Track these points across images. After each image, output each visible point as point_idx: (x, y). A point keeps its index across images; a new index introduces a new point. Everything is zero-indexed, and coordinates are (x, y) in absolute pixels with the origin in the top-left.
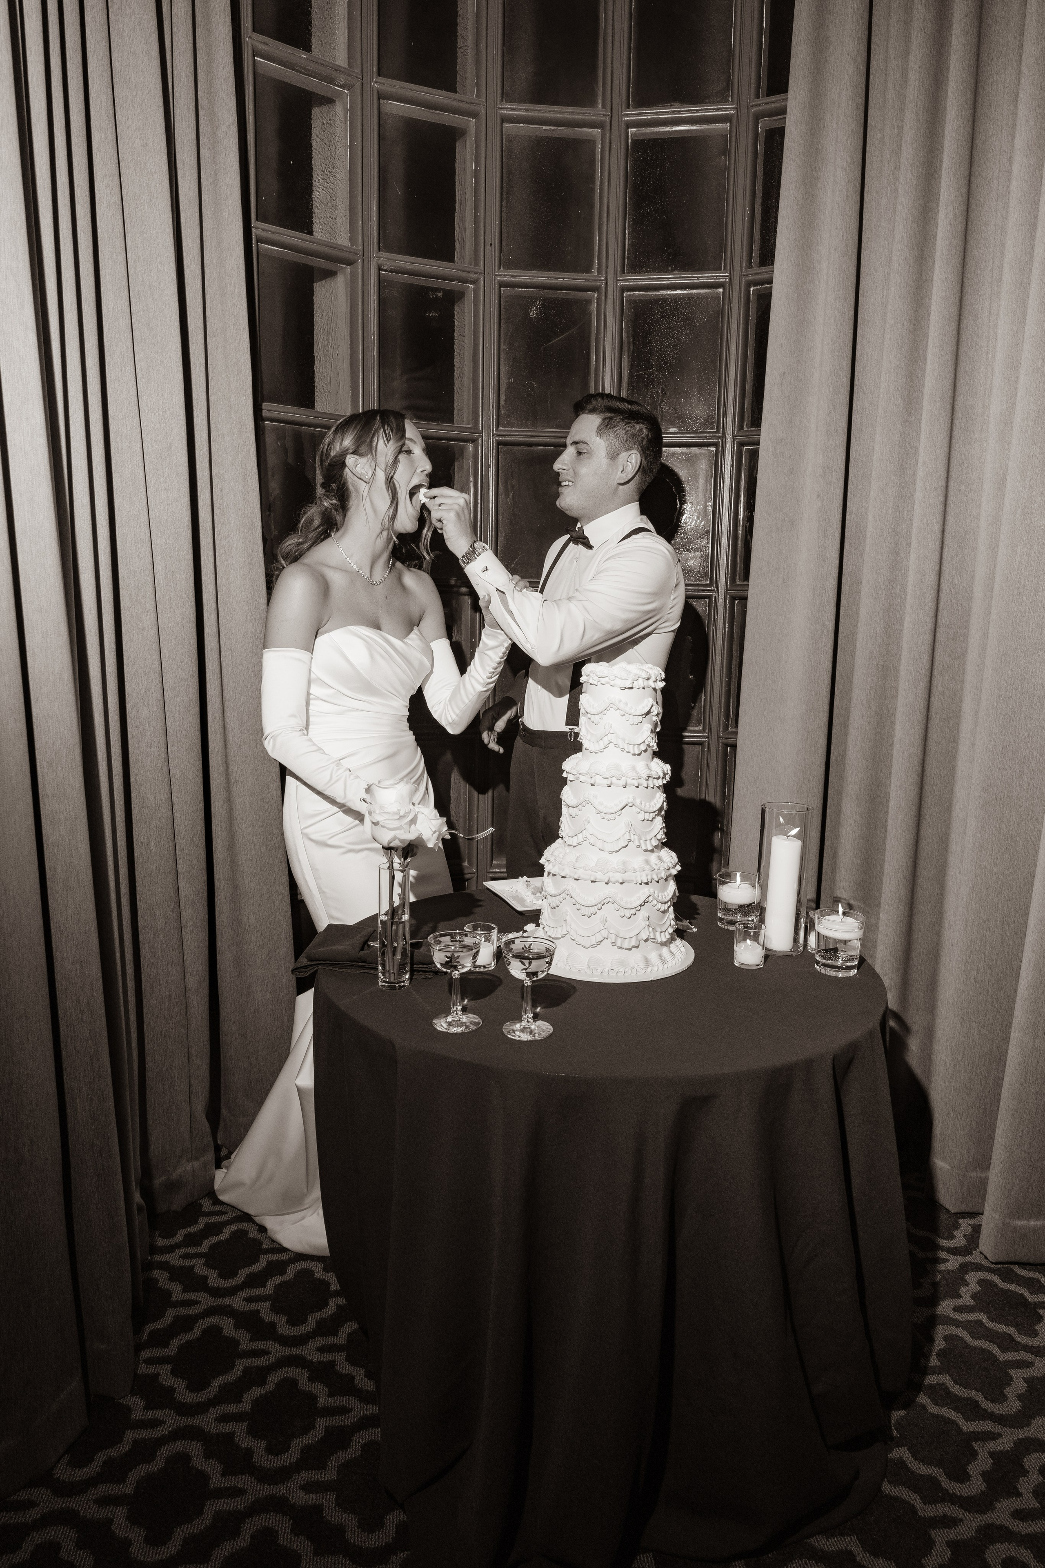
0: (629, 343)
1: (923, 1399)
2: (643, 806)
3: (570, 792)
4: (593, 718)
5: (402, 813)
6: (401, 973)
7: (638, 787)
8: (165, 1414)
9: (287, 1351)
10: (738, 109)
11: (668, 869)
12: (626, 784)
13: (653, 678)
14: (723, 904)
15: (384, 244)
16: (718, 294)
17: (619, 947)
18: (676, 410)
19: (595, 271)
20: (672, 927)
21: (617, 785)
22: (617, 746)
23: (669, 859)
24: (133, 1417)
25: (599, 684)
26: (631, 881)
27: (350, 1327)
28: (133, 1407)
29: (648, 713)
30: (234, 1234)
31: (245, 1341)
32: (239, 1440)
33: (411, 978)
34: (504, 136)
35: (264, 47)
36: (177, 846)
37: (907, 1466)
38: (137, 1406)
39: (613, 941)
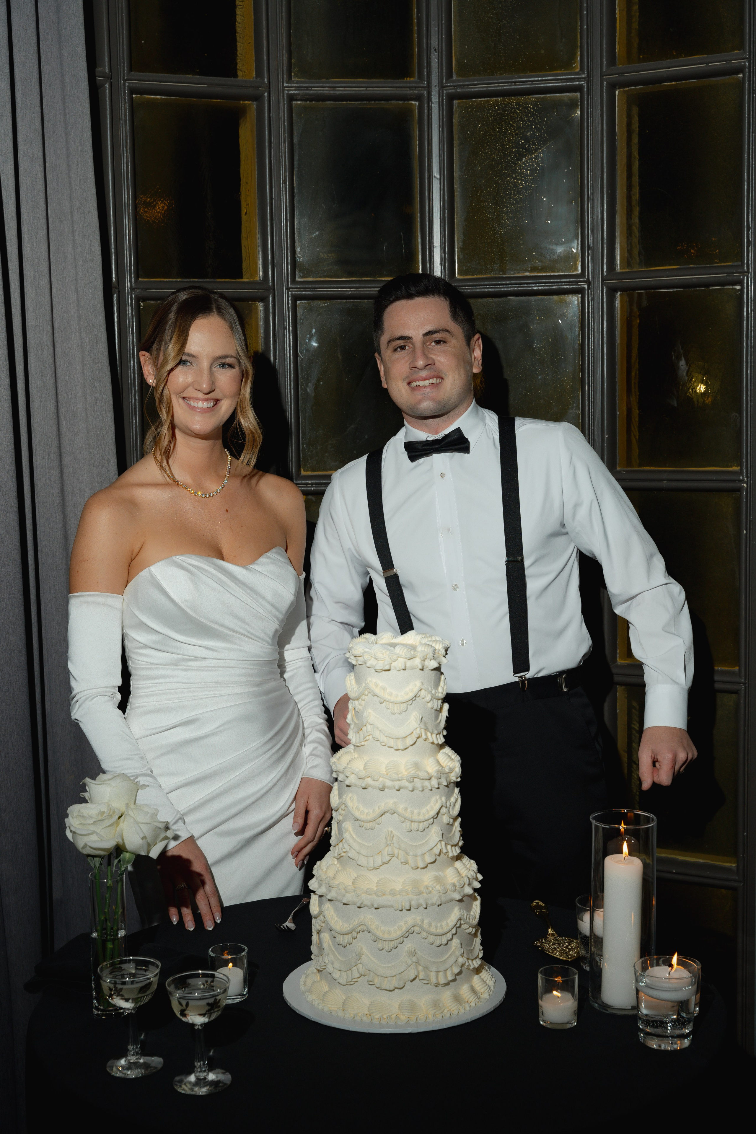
2: (408, 814)
7: (399, 790)
15: (296, 69)
39: (370, 979)
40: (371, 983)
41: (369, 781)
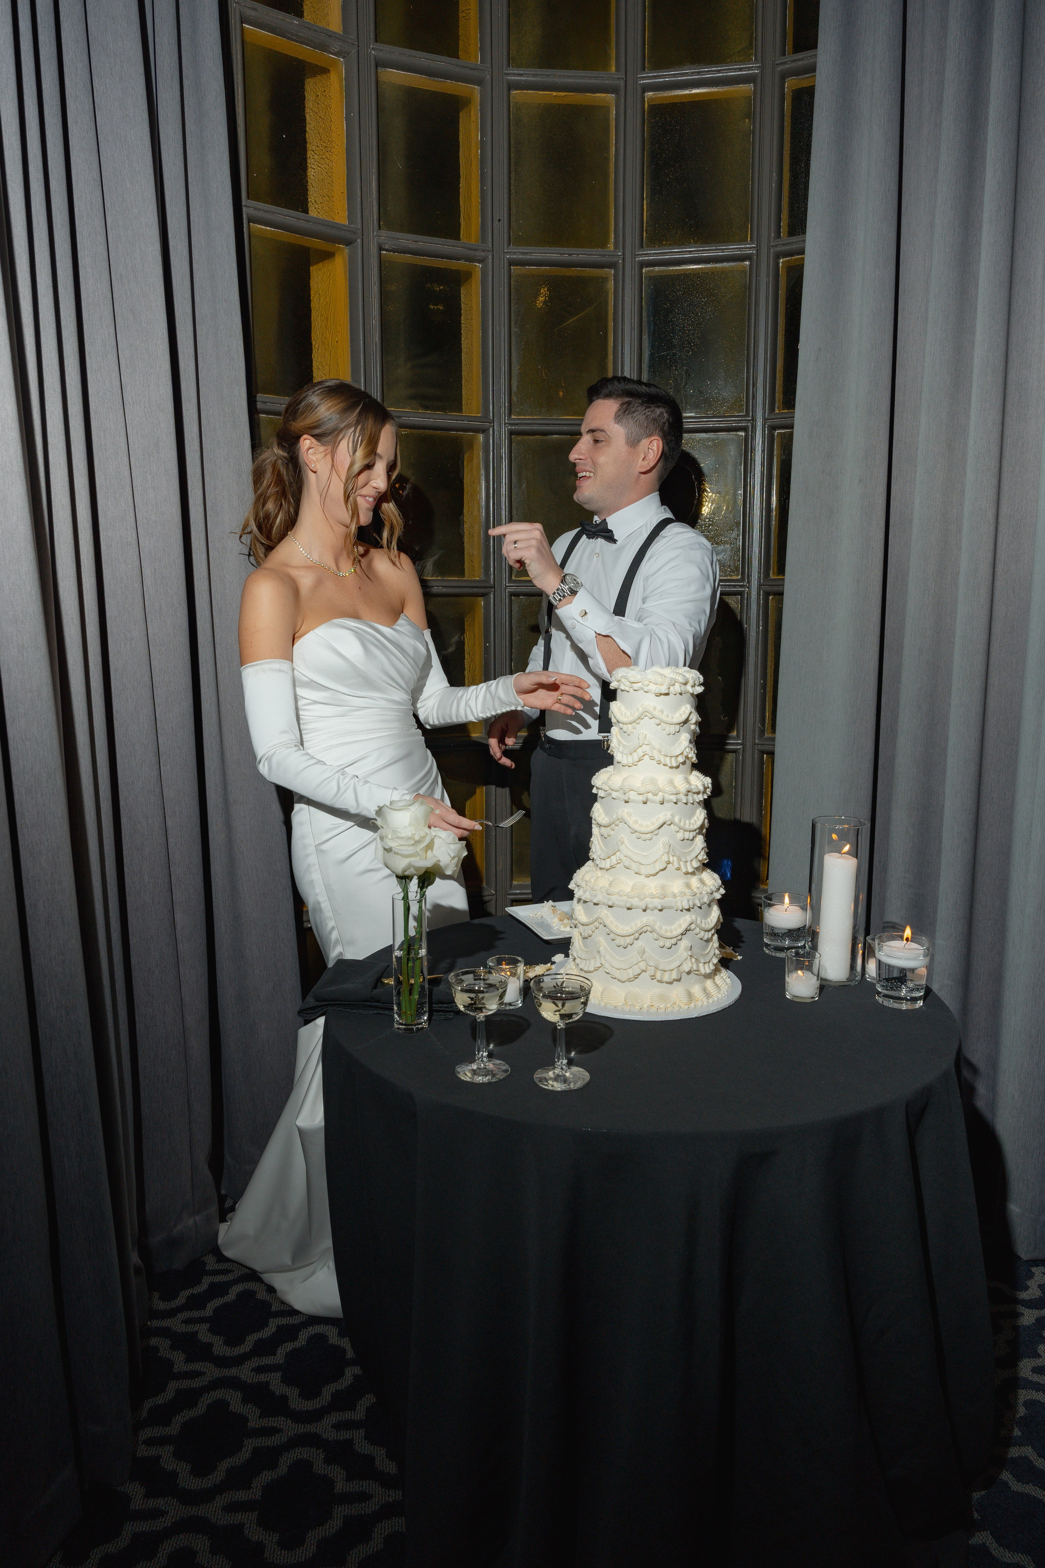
0: (649, 322)
1: (1006, 1476)
2: (682, 824)
3: (601, 810)
4: (625, 727)
5: (417, 838)
6: (419, 1014)
7: (676, 803)
8: (167, 1503)
9: (301, 1429)
10: (762, 68)
11: (712, 894)
12: (663, 800)
13: (691, 683)
14: (770, 928)
15: (385, 221)
16: (744, 267)
17: (658, 981)
18: (701, 392)
19: (611, 246)
20: (717, 957)
21: (653, 802)
22: (652, 758)
23: (711, 881)
24: (132, 1507)
25: (631, 690)
26: (670, 908)
27: (369, 1400)
28: (133, 1495)
29: (686, 721)
30: (240, 1295)
31: (254, 1418)
32: (249, 1532)
33: (429, 1019)
34: (511, 104)
35: (253, 13)
36: (172, 874)
37: (991, 1553)
38: (135, 1492)
39: (652, 974)
40: (653, 977)
41: (650, 796)
